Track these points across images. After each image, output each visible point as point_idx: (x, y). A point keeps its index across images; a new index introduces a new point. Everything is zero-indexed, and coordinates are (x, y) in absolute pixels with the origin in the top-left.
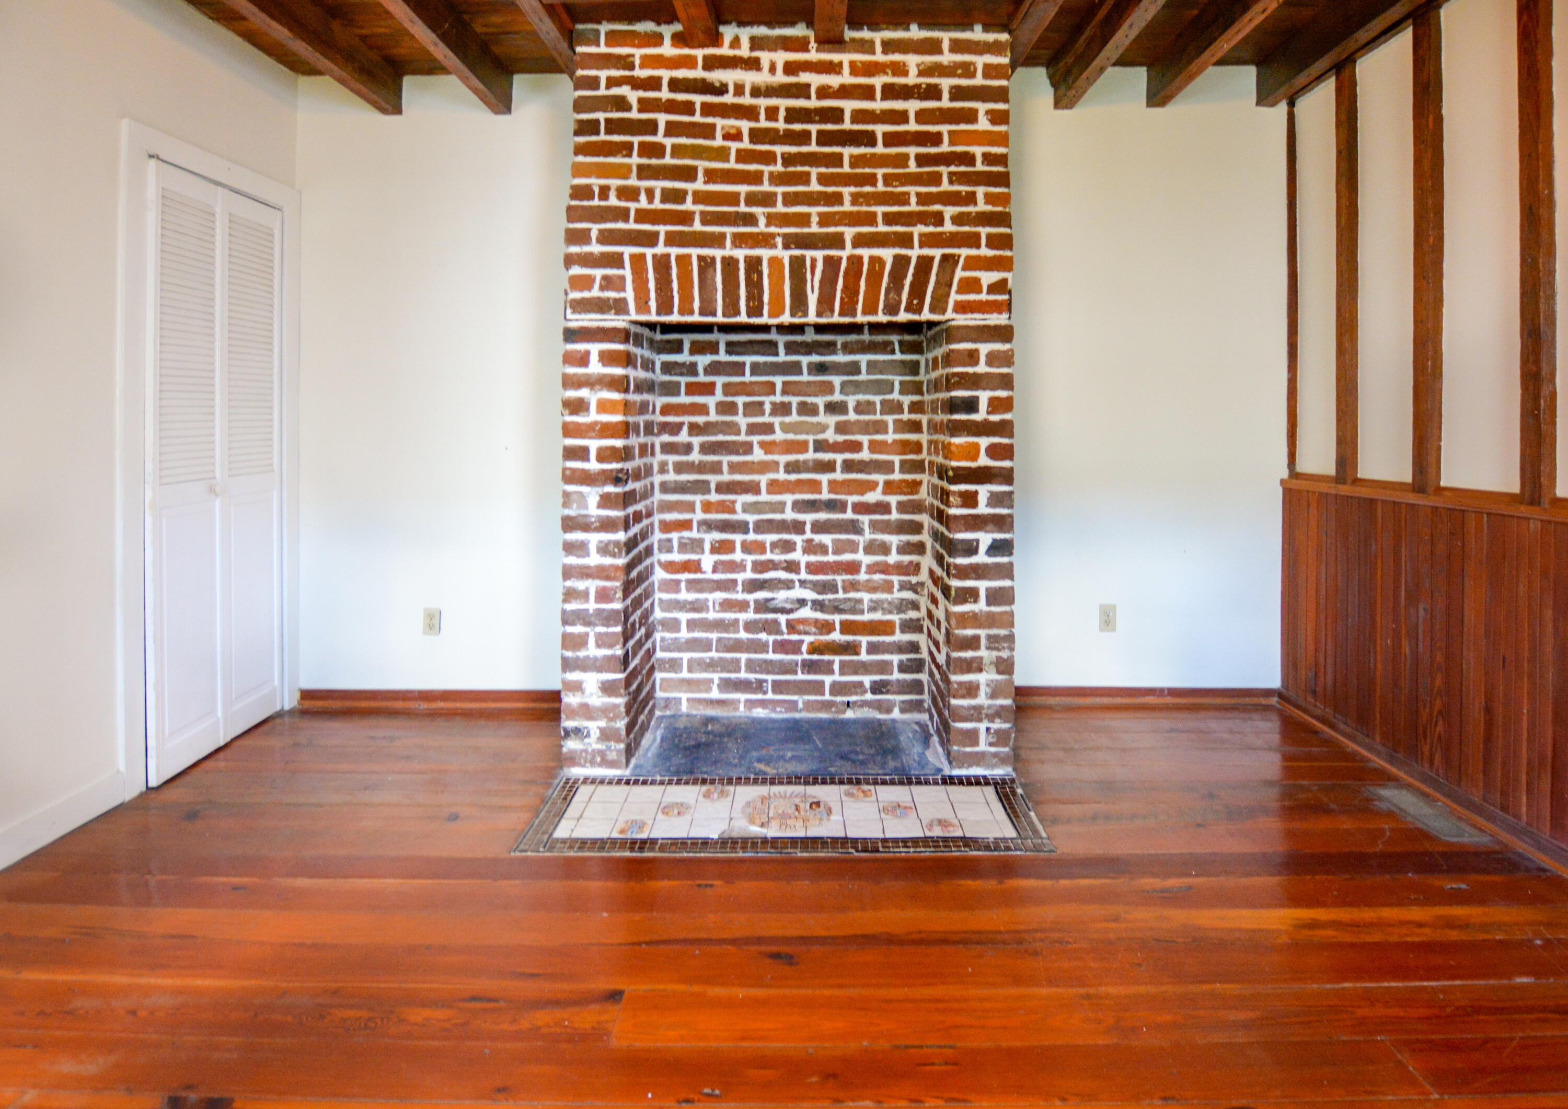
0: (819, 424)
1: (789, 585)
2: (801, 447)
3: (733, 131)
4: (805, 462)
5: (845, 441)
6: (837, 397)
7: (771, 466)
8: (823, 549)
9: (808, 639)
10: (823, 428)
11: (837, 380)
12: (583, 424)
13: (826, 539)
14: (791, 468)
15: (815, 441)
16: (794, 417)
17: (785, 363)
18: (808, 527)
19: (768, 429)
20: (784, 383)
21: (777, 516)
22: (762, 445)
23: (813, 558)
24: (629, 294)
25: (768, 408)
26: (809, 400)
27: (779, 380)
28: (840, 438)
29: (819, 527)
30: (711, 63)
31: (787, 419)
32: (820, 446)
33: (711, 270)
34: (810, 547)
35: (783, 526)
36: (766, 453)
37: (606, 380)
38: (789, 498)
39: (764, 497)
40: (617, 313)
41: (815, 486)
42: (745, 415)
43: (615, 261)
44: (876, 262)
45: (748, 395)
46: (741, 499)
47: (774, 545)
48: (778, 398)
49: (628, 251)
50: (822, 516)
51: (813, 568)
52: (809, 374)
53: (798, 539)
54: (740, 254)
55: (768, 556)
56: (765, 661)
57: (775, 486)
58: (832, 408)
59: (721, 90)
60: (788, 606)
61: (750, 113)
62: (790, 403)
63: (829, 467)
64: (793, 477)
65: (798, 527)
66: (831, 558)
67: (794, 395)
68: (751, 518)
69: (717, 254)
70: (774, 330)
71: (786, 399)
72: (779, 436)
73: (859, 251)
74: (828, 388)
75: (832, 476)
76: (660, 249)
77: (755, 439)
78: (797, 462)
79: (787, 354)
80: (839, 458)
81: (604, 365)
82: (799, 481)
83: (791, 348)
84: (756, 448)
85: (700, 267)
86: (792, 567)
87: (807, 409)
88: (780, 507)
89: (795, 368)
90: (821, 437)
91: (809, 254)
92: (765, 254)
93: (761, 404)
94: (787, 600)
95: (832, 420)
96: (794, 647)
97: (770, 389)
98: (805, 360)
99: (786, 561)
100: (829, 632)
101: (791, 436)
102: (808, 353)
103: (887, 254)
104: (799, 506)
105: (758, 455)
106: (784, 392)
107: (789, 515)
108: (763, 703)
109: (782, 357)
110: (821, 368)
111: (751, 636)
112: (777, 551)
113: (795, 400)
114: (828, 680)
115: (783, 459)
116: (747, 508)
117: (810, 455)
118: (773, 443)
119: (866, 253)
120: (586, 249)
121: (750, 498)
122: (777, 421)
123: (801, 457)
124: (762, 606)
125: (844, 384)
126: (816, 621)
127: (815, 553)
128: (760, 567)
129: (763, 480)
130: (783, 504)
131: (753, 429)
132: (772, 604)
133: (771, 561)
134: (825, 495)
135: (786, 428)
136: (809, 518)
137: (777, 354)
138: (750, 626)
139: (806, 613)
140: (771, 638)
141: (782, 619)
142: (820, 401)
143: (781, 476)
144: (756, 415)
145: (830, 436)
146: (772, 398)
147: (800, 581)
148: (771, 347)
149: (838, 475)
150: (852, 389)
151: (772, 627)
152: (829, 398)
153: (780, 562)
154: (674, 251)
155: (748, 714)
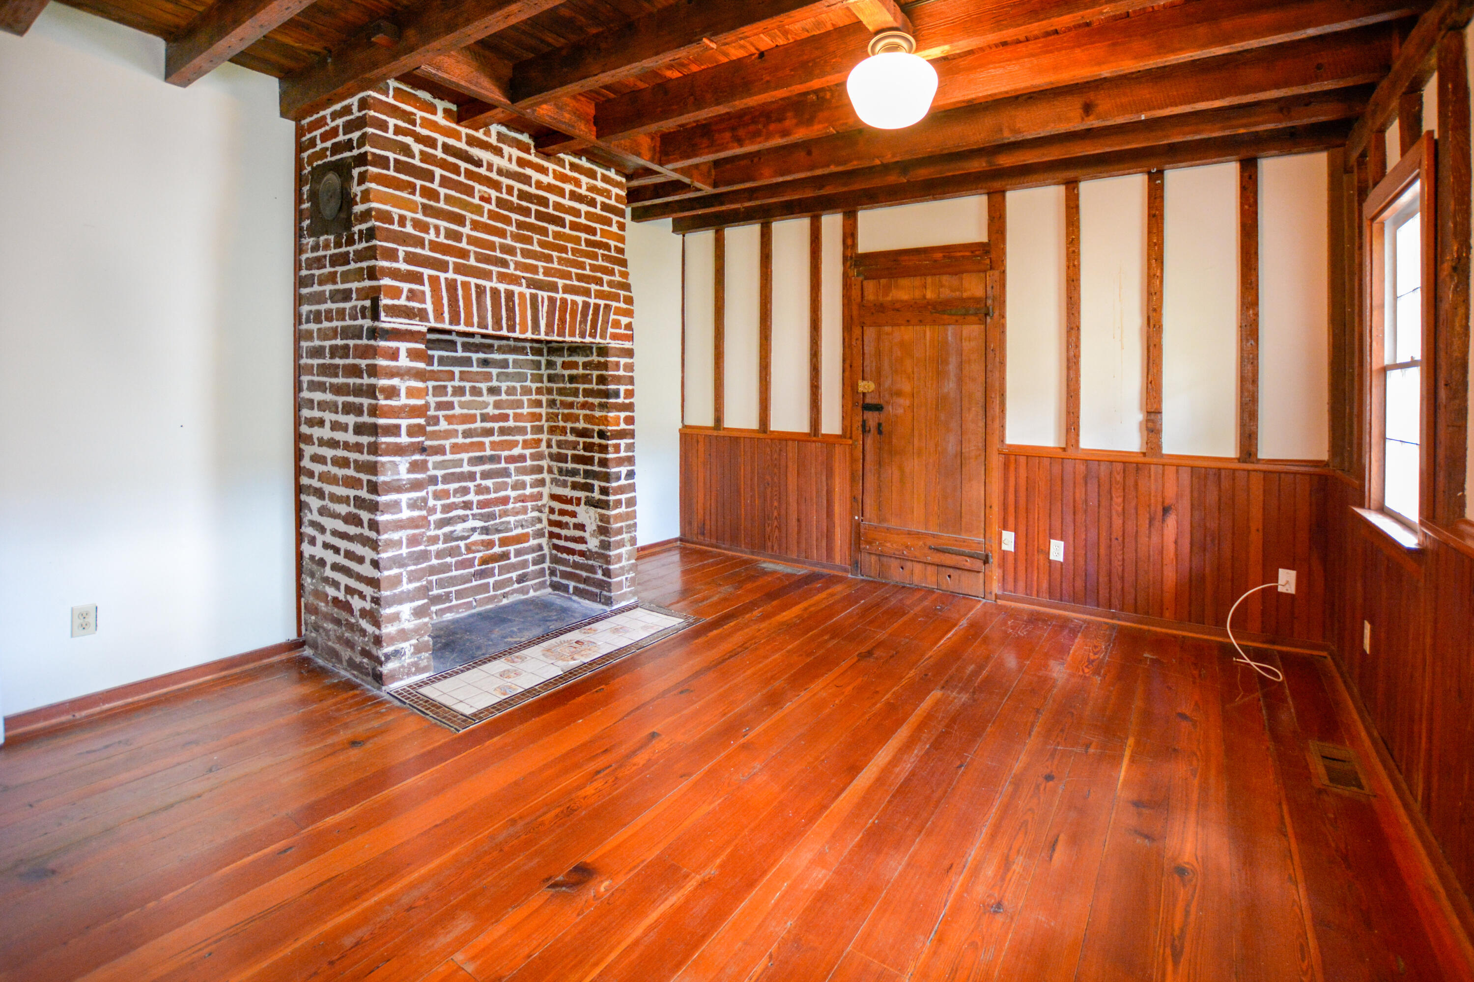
0: (484, 402)
1: (465, 519)
2: (471, 419)
3: (486, 195)
4: (475, 429)
5: (500, 414)
6: (495, 383)
7: (453, 433)
8: (487, 490)
9: (479, 555)
10: (486, 405)
11: (494, 371)
12: (395, 407)
13: (489, 483)
14: (467, 434)
15: (482, 415)
16: (467, 397)
17: (462, 357)
18: (478, 476)
19: (450, 406)
20: (461, 372)
21: (458, 470)
22: (447, 418)
23: (481, 497)
24: (429, 306)
25: (450, 390)
26: (477, 385)
27: (457, 370)
28: (497, 412)
29: (486, 475)
31: (463, 399)
32: (485, 418)
33: (484, 296)
34: (480, 490)
35: (461, 477)
36: (449, 424)
37: (412, 372)
38: (465, 456)
39: (449, 457)
40: (420, 320)
41: (481, 446)
42: (434, 396)
43: (418, 278)
44: (574, 304)
45: (436, 380)
46: (432, 460)
47: (456, 491)
48: (457, 383)
49: (427, 272)
50: (487, 467)
51: (482, 504)
52: (478, 366)
53: (471, 485)
54: (502, 287)
55: (452, 500)
56: (451, 577)
57: (456, 449)
58: (493, 391)
60: (466, 534)
61: (496, 185)
62: (465, 387)
63: (489, 432)
64: (468, 441)
65: (471, 476)
66: (493, 496)
67: (468, 381)
68: (439, 473)
69: (488, 284)
70: (454, 333)
71: (462, 384)
72: (457, 411)
73: (566, 296)
74: (488, 377)
75: (492, 439)
76: (450, 275)
77: (441, 413)
78: (470, 429)
79: (463, 351)
80: (496, 425)
81: (411, 360)
82: (472, 443)
83: (466, 347)
84: (442, 419)
85: (476, 292)
86: (467, 505)
87: (476, 392)
88: (459, 463)
89: (468, 362)
90: (484, 411)
91: (540, 293)
92: (516, 289)
93: (445, 387)
94: (464, 530)
95: (491, 399)
96: (470, 563)
97: (451, 376)
98: (474, 356)
99: (463, 502)
100: (491, 548)
101: (465, 411)
102: (477, 352)
103: (579, 300)
104: (473, 461)
105: (443, 425)
106: (461, 379)
107: (466, 468)
108: (449, 609)
109: (460, 353)
110: (485, 363)
111: (440, 561)
112: (458, 495)
113: (468, 385)
114: (491, 581)
115: (461, 428)
116: (438, 466)
117: (478, 424)
118: (453, 416)
119: (569, 297)
120: (395, 265)
121: (438, 458)
122: (456, 400)
123: (472, 426)
124: (449, 538)
125: (498, 375)
126: (484, 541)
127: (482, 494)
128: (447, 508)
129: (447, 443)
130: (462, 460)
131: (440, 406)
132: (455, 535)
133: (454, 503)
134: (488, 452)
135: (462, 405)
136: (478, 469)
137: (457, 351)
138: (439, 555)
139: (477, 537)
140: (454, 560)
141: (462, 544)
142: (484, 386)
143: (460, 440)
144: (442, 396)
145: (491, 410)
146: (452, 383)
147: (472, 515)
148: (452, 345)
149: (496, 438)
150: (503, 378)
151: (455, 552)
152: (490, 384)
153: (459, 503)
154: (460, 278)
155: (440, 620)
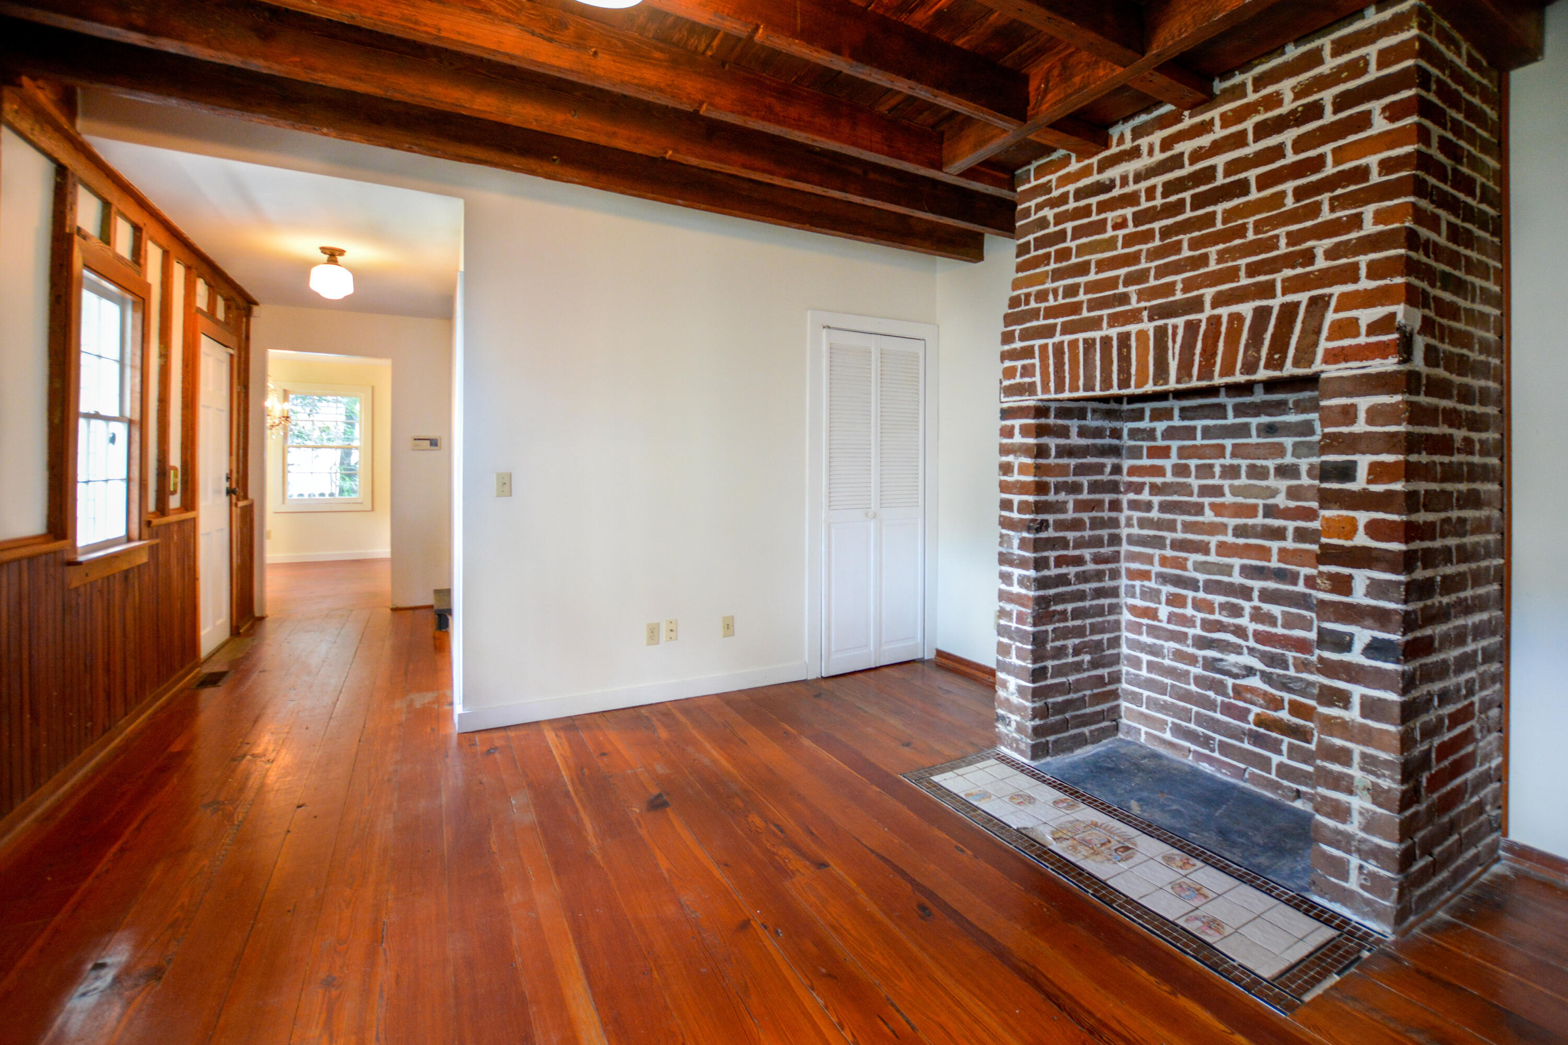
0: (1268, 487)
1: (1237, 650)
2: (1251, 511)
3: (1119, 220)
4: (1254, 526)
5: (1297, 507)
6: (1289, 459)
7: (1220, 529)
8: (1272, 620)
9: (1256, 710)
10: (1274, 493)
11: (1288, 442)
12: (1011, 482)
13: (1276, 610)
14: (1240, 531)
15: (1265, 506)
16: (1243, 481)
17: (1233, 425)
18: (1256, 594)
19: (1217, 491)
20: (1234, 446)
21: (1226, 579)
22: (1213, 506)
23: (1260, 627)
24: (1037, 379)
25: (1217, 470)
26: (1259, 462)
27: (1228, 443)
28: (1292, 504)
29: (1266, 596)
30: (1104, 165)
31: (1236, 482)
32: (1271, 511)
33: (1092, 350)
34: (1258, 615)
35: (1230, 589)
36: (1216, 515)
37: (1024, 448)
38: (1237, 562)
39: (1213, 558)
40: (1029, 395)
41: (1264, 553)
42: (1197, 477)
43: (1027, 353)
44: (1237, 318)
45: (1200, 458)
46: (1195, 557)
47: (1222, 606)
48: (1228, 461)
49: (1037, 343)
50: (1271, 585)
51: (1261, 637)
52: (1258, 436)
53: (1247, 605)
54: (1113, 332)
55: (1216, 616)
56: (1212, 719)
57: (1224, 549)
58: (1284, 472)
59: (1110, 186)
60: (1235, 670)
61: (1132, 199)
62: (1239, 466)
63: (1279, 534)
64: (1241, 541)
65: (1246, 593)
66: (1279, 630)
67: (1243, 458)
68: (1201, 577)
69: (1097, 335)
70: (1224, 391)
71: (1236, 462)
72: (1229, 499)
73: (1217, 311)
74: (1279, 451)
75: (1282, 544)
76: (1057, 338)
77: (1207, 501)
78: (1245, 525)
79: (1235, 416)
80: (1291, 525)
81: (1023, 437)
82: (1247, 546)
83: (1240, 410)
84: (1207, 509)
85: (1084, 348)
86: (1240, 632)
87: (1257, 473)
88: (1228, 570)
89: (1243, 430)
90: (1270, 501)
91: (1171, 322)
92: (1133, 328)
93: (1211, 466)
94: (1236, 665)
95: (1283, 484)
96: (1242, 715)
97: (1220, 451)
98: (1254, 422)
99: (1234, 625)
100: (1276, 710)
101: (1240, 500)
102: (1257, 415)
103: (1246, 309)
104: (1247, 571)
105: (1209, 516)
106: (1234, 455)
107: (1237, 579)
108: (1210, 760)
109: (1231, 420)
110: (1270, 430)
111: (1199, 690)
112: (1224, 613)
113: (1244, 463)
114: (1276, 759)
115: (1232, 522)
116: (1199, 567)
117: (1260, 520)
118: (1222, 505)
119: (1224, 312)
120: (1013, 346)
121: (1200, 557)
122: (1226, 483)
123: (1250, 521)
124: (1210, 664)
125: (1296, 445)
126: (1265, 693)
127: (1263, 623)
128: (1209, 625)
129: (1213, 541)
130: (1231, 567)
131: (1205, 491)
132: (1220, 665)
133: (1219, 622)
134: (1274, 563)
135: (1235, 491)
136: (1257, 585)
137: (1225, 418)
138: (1199, 680)
139: (1255, 682)
140: (1219, 699)
141: (1230, 682)
142: (1271, 464)
143: (1230, 539)
144: (1206, 478)
145: (1281, 501)
146: (1222, 461)
147: (1248, 647)
148: (1220, 411)
149: (1289, 544)
150: (1305, 451)
151: (1219, 687)
152: (1279, 461)
153: (1229, 625)
154: (1067, 338)
155: (1195, 764)
